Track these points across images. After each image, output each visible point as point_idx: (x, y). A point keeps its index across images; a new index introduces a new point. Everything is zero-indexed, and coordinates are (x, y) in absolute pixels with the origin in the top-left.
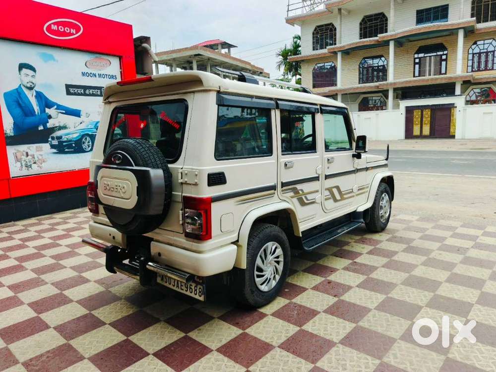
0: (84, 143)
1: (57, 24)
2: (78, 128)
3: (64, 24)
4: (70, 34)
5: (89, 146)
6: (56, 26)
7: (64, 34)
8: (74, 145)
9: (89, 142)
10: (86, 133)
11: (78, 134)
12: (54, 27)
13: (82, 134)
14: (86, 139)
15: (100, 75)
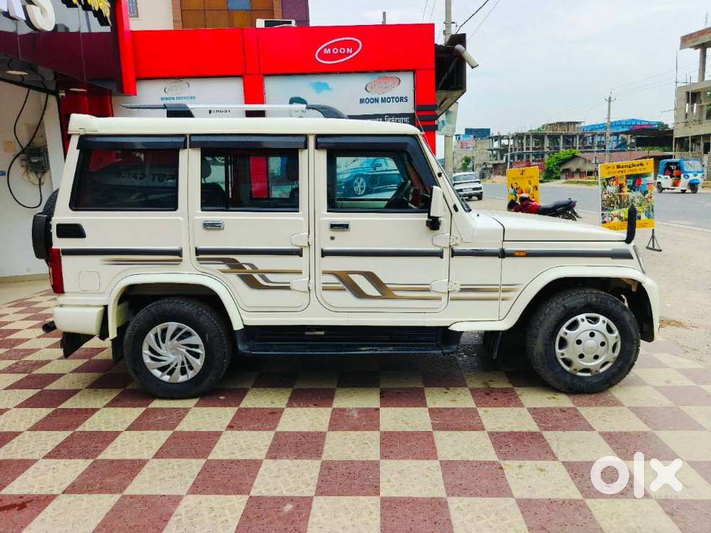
0: (356, 185)
1: (331, 46)
2: (349, 168)
3: (338, 45)
4: (347, 55)
5: (362, 189)
6: (329, 50)
7: (339, 56)
8: (343, 187)
9: (362, 184)
10: (360, 173)
11: (350, 174)
12: (327, 51)
13: (354, 174)
14: (359, 180)
15: (383, 100)
